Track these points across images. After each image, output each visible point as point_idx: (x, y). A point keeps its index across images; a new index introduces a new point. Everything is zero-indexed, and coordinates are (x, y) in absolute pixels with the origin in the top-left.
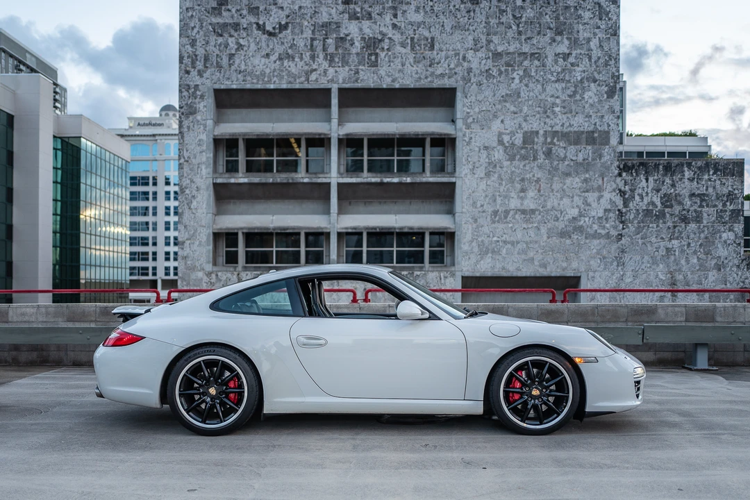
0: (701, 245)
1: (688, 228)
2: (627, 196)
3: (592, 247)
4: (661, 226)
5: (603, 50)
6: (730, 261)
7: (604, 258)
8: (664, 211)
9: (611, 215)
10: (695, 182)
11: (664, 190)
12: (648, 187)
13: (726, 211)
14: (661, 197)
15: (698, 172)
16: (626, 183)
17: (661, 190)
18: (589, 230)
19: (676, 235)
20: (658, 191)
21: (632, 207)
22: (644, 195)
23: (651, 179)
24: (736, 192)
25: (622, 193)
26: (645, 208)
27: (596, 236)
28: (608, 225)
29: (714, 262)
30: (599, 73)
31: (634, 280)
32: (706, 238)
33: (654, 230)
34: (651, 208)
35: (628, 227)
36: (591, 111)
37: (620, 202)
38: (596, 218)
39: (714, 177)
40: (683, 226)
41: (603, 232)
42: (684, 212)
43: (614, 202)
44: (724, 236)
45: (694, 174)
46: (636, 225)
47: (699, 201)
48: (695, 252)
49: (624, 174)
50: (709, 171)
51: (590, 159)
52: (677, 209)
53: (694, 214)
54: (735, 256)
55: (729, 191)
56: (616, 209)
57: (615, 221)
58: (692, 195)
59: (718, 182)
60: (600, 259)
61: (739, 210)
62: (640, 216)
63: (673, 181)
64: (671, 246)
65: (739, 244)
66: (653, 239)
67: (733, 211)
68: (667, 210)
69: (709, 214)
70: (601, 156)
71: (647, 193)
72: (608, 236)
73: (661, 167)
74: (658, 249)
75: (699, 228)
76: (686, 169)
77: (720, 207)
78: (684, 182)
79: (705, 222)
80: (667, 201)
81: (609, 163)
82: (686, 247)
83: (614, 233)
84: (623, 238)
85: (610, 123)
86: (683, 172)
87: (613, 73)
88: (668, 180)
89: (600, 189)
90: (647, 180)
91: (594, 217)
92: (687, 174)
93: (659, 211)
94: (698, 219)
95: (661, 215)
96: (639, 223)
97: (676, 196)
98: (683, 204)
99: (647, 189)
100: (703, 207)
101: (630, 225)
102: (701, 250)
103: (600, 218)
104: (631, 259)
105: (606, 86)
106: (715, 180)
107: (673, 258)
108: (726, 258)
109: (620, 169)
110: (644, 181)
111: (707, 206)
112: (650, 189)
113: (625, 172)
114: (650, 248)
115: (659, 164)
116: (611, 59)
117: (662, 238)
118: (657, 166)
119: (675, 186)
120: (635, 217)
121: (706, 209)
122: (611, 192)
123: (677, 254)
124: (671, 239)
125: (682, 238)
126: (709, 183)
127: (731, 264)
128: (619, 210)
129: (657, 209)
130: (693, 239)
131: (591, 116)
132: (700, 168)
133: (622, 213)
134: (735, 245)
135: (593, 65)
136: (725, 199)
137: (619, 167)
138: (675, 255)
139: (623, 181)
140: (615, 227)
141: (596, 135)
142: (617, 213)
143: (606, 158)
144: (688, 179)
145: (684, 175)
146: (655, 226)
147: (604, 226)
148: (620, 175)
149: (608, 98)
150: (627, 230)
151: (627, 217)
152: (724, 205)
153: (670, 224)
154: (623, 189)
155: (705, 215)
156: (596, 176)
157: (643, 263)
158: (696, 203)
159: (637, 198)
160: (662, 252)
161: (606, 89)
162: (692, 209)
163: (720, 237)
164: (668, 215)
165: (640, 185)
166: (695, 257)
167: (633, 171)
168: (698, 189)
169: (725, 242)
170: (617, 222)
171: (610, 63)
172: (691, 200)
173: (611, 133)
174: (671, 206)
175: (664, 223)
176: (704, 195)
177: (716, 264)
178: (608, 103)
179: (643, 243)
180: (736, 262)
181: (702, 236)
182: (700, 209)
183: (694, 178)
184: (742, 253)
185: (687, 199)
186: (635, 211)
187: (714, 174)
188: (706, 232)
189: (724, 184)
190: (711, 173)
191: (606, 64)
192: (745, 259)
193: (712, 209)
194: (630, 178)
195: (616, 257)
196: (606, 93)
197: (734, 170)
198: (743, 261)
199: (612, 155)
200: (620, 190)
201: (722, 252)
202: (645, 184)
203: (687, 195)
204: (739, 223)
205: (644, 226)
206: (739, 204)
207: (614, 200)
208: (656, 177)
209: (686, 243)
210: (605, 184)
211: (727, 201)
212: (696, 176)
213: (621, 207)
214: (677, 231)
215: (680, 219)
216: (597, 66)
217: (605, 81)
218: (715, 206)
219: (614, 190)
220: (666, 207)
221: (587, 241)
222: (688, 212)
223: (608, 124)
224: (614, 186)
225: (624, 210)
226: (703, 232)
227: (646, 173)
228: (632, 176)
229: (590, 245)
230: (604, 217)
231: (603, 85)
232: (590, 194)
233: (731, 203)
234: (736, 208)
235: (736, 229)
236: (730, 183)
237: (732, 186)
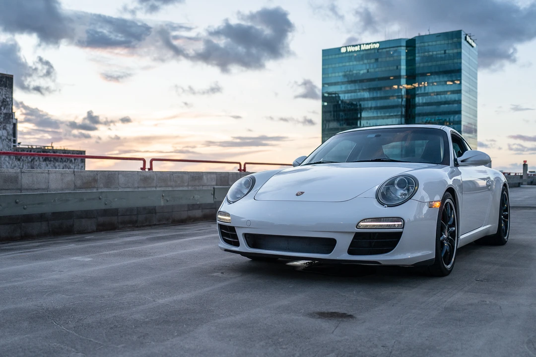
24: (8, 100)
54: (7, 148)
55: (4, 99)
61: (10, 114)
65: (10, 140)
67: (6, 114)
134: (7, 140)
184: (12, 147)
197: (6, 83)
204: (10, 124)
206: (9, 109)
211: (2, 106)
233: (4, 109)
234: (8, 112)
235: (8, 128)
236: (4, 93)
237: (5, 95)
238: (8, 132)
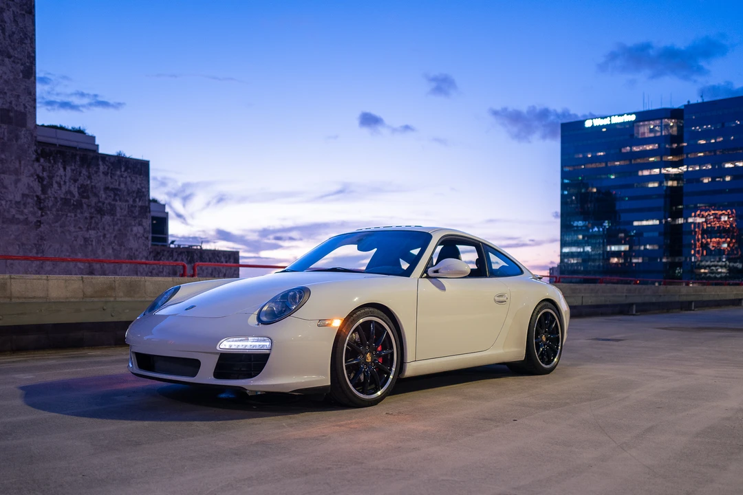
0: (115, 237)
1: (103, 220)
2: (45, 183)
3: (10, 233)
4: (78, 215)
5: (17, 25)
6: (140, 253)
7: (23, 244)
8: (81, 201)
9: (29, 200)
10: (109, 177)
11: (81, 180)
12: (65, 175)
13: (136, 207)
14: (78, 187)
15: (112, 167)
16: (44, 170)
17: (78, 180)
18: (6, 214)
19: (93, 225)
20: (75, 181)
21: (50, 195)
22: (62, 183)
23: (68, 168)
24: (144, 190)
25: (40, 179)
26: (62, 196)
27: (13, 220)
28: (26, 211)
29: (126, 253)
30: (14, 49)
31: (54, 268)
32: (120, 230)
33: (72, 219)
34: (69, 197)
35: (46, 214)
36: (6, 88)
37: (37, 188)
38: (13, 202)
39: (125, 174)
40: (99, 217)
41: (21, 217)
42: (100, 204)
43: (32, 187)
44: (135, 229)
45: (108, 169)
46: (55, 213)
47: (112, 195)
48: (110, 243)
49: (42, 160)
50: (121, 168)
51: (6, 139)
52: (94, 200)
53: (108, 207)
54: (144, 248)
55: (138, 188)
56: (35, 195)
57: (33, 207)
58: (107, 189)
59: (129, 179)
60: (19, 245)
61: (147, 208)
62: (58, 204)
63: (89, 173)
64: (88, 236)
65: (147, 238)
66: (72, 229)
67: (141, 207)
68: (84, 200)
69: (121, 208)
70: (17, 138)
71: (65, 182)
72: (26, 222)
73: (78, 158)
74: (76, 238)
75: (113, 220)
76: (101, 163)
77: (131, 202)
78: (99, 176)
79: (118, 215)
80: (84, 192)
81: (26, 146)
82: (102, 238)
83: (33, 219)
84: (42, 225)
85: (27, 105)
86: (98, 165)
87: (29, 53)
88: (84, 172)
89: (17, 172)
90: (65, 169)
91: (11, 201)
92: (101, 167)
93: (77, 201)
94: (112, 212)
95: (79, 205)
96: (57, 210)
97: (92, 188)
98: (98, 196)
99: (64, 179)
100: (117, 201)
101: (49, 212)
102: (116, 242)
103: (18, 203)
104: (50, 247)
105: (22, 64)
106: (126, 177)
107: (90, 248)
108: (137, 250)
109: (38, 154)
110: (62, 169)
111: (120, 200)
112: (67, 178)
113: (43, 157)
114: (68, 237)
115: (76, 155)
116: (26, 38)
117: (80, 228)
118: (74, 156)
119: (91, 179)
120: (54, 205)
121: (118, 203)
122: (30, 176)
123: (94, 243)
124: (88, 230)
125: (98, 229)
126: (121, 179)
127: (141, 255)
128: (37, 196)
129: (75, 199)
130: (108, 230)
131: (5, 93)
132: (112, 164)
133: (40, 199)
134: (144, 238)
135: (8, 39)
136: (135, 195)
137: (36, 151)
138: (92, 245)
139: (41, 167)
140: (34, 214)
141: (12, 114)
142: (35, 198)
143: (23, 140)
144: (103, 173)
145: (99, 169)
146: (73, 215)
147: (22, 212)
148: (37, 160)
149: (24, 77)
150: (45, 217)
151: (46, 204)
152: (134, 201)
153: (87, 214)
154: (41, 174)
155: (118, 209)
156: (13, 158)
157: (62, 251)
158: (110, 196)
159: (55, 186)
160: (80, 241)
161: (22, 67)
162: (106, 202)
163: (132, 231)
164: (85, 206)
165: (58, 174)
166: (111, 247)
167: (51, 158)
168: (112, 183)
169: (136, 235)
170: (36, 209)
171: (26, 41)
172: (105, 193)
173: (28, 115)
174: (88, 197)
175: (82, 213)
176: (117, 189)
177: (129, 255)
178: (24, 83)
179: (62, 232)
180: (145, 254)
181: (116, 228)
182: (113, 203)
183: (108, 173)
184: (150, 246)
185: (102, 192)
186: (53, 199)
187: (124, 171)
188: (119, 225)
189: (134, 182)
190: (123, 169)
191: (22, 42)
192: (152, 252)
193: (124, 204)
194: (48, 164)
195: (35, 244)
196: (22, 72)
197: (141, 170)
198: (150, 254)
199: (29, 138)
200: (38, 176)
201: (133, 244)
202: (63, 173)
203: (102, 187)
204: (147, 218)
205: (63, 215)
206: (146, 201)
207: (31, 184)
208: (73, 167)
209: (101, 234)
210: (22, 168)
211: (137, 197)
212: (110, 171)
213: (39, 193)
214: (93, 221)
215: (96, 210)
216: (12, 42)
217: (21, 60)
218: (127, 201)
219: (32, 175)
220: (83, 197)
221: (5, 226)
222: (104, 203)
223: (24, 105)
224: (32, 171)
225: (42, 197)
226: (117, 224)
227: (64, 161)
228: (50, 162)
229: (7, 230)
230: (22, 202)
231: (18, 63)
232: (6, 176)
233: (140, 200)
234: (143, 205)
235: (144, 224)
236: (139, 182)
237: (140, 184)
238: (144, 229)
